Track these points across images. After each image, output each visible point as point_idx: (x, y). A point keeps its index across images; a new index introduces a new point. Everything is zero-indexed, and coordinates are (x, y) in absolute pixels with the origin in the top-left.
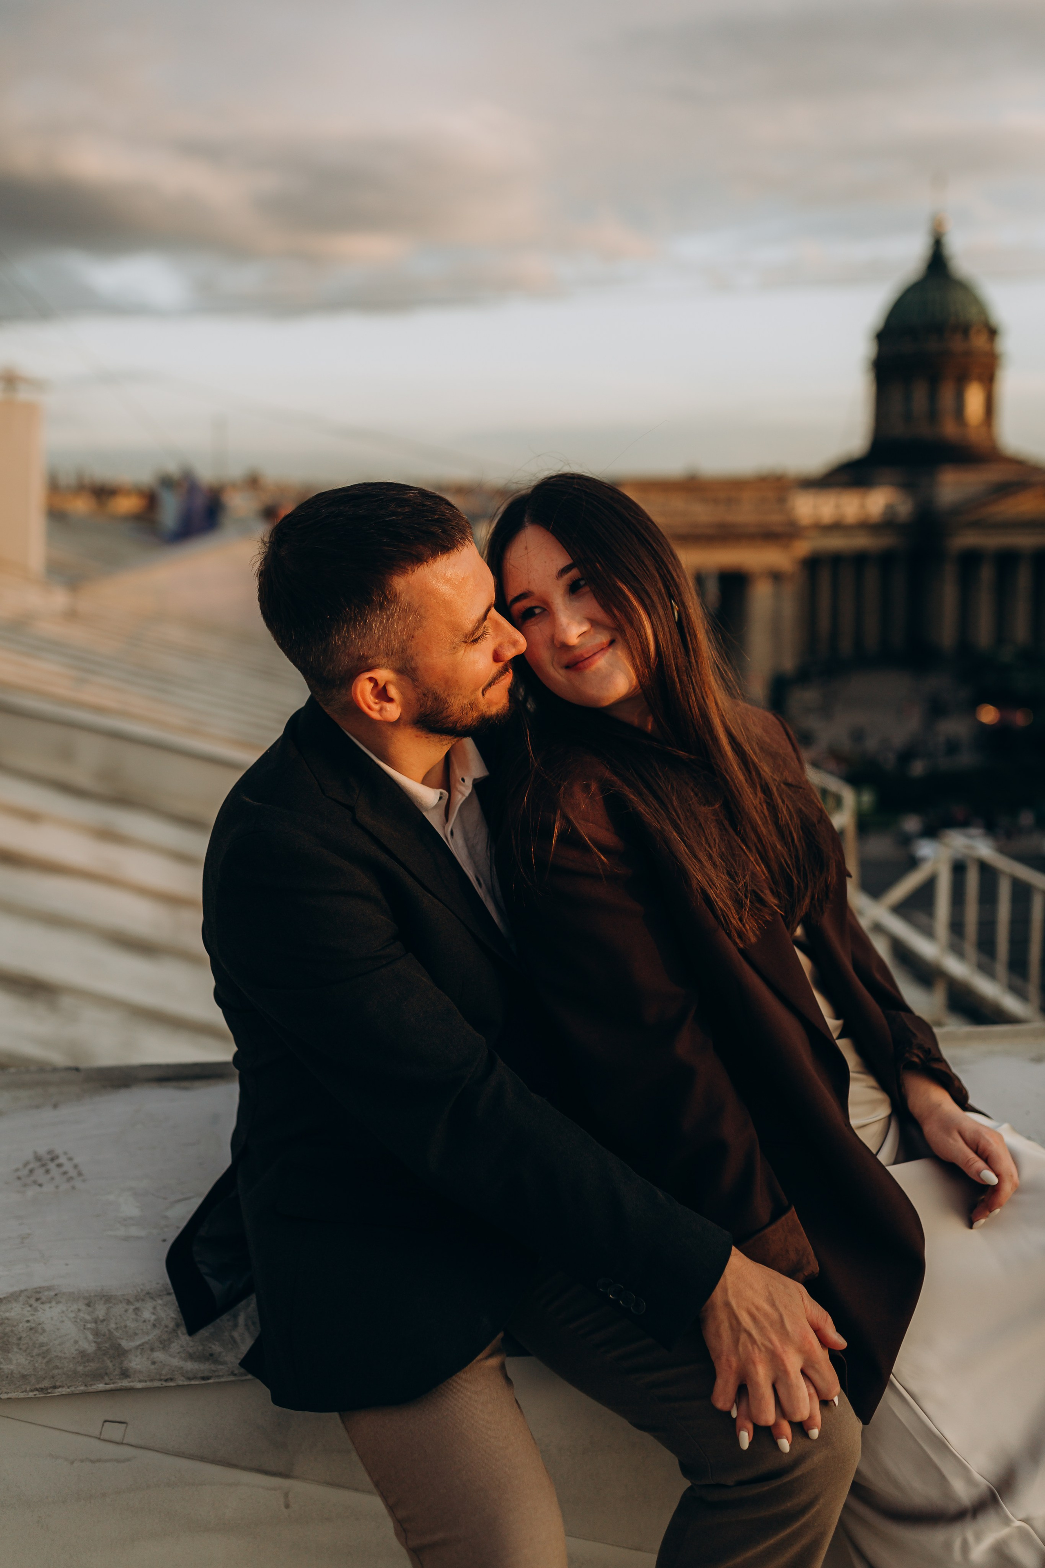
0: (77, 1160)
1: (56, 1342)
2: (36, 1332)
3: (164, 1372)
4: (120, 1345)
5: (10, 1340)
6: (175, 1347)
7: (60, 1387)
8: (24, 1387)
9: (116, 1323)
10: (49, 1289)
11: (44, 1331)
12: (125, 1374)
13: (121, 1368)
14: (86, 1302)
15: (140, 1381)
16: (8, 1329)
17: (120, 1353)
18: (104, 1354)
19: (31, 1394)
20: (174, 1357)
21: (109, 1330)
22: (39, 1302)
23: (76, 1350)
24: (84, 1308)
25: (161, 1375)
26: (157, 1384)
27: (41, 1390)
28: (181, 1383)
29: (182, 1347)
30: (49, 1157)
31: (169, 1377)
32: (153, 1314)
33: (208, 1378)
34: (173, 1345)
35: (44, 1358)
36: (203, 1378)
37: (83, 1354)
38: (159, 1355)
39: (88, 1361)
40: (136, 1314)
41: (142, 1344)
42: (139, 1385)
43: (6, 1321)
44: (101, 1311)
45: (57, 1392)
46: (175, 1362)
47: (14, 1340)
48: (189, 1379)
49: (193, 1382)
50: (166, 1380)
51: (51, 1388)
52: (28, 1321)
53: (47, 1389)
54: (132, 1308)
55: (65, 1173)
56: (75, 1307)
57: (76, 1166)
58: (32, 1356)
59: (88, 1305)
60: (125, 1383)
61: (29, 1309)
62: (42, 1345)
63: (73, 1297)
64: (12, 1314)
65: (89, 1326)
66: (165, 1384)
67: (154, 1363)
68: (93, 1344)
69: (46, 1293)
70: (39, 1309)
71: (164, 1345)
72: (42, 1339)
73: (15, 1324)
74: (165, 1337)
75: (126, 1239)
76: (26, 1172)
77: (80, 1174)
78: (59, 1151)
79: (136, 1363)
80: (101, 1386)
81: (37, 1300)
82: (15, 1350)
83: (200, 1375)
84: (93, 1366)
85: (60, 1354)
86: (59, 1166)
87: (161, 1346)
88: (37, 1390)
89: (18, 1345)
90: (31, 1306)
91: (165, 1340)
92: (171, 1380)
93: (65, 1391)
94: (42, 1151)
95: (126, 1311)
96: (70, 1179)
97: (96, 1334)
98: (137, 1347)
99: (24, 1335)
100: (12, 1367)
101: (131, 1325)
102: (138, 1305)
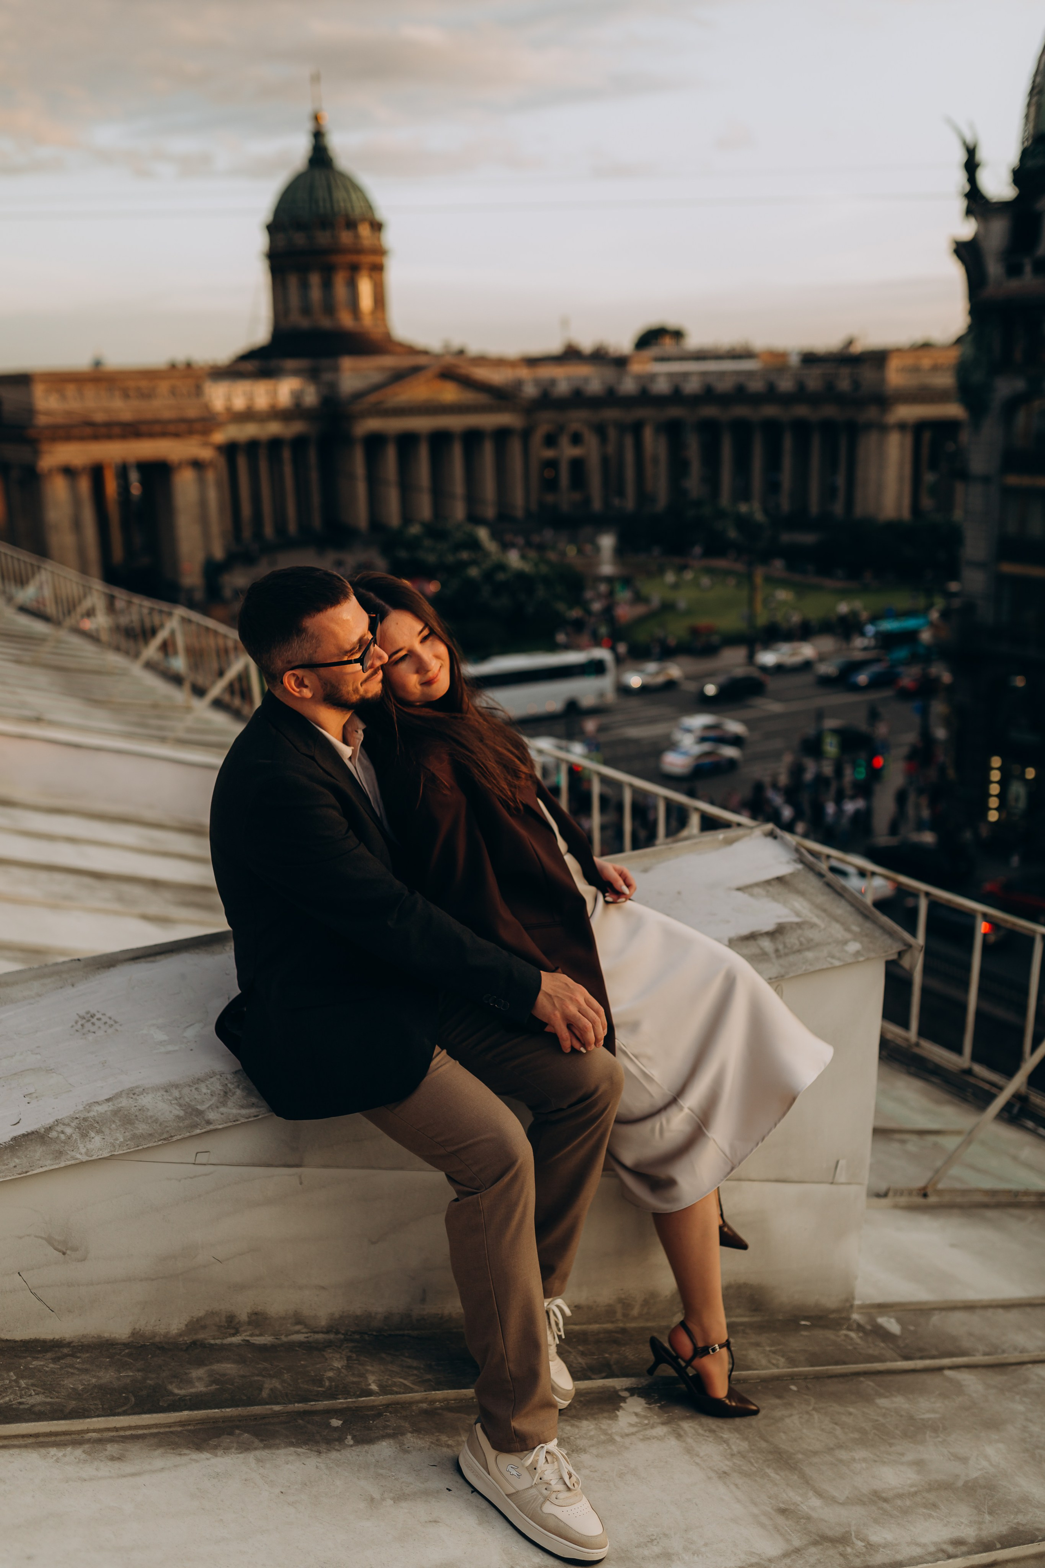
0: (108, 1014)
1: (159, 1114)
2: (144, 1111)
3: (230, 1118)
4: (197, 1109)
5: (130, 1117)
6: (230, 1104)
7: (174, 1136)
8: (154, 1140)
9: (189, 1098)
10: (137, 1087)
11: (148, 1110)
12: (209, 1122)
13: (205, 1120)
14: (164, 1090)
15: (220, 1124)
16: (126, 1113)
17: (200, 1113)
18: (191, 1115)
19: (160, 1143)
20: (233, 1109)
21: (187, 1102)
22: (136, 1095)
23: (173, 1116)
24: (165, 1093)
25: (229, 1119)
26: (230, 1124)
27: (164, 1139)
28: (243, 1121)
29: (234, 1103)
30: (89, 1015)
31: (235, 1119)
32: (208, 1089)
33: (257, 1116)
34: (228, 1103)
35: (156, 1123)
36: (255, 1116)
37: (178, 1117)
38: (222, 1109)
39: (184, 1120)
40: (198, 1091)
41: (211, 1106)
42: (220, 1127)
43: (122, 1109)
44: (176, 1093)
45: (175, 1139)
46: (235, 1111)
47: (133, 1117)
48: (247, 1118)
49: (250, 1120)
50: (234, 1121)
51: (169, 1137)
52: (135, 1106)
53: (168, 1138)
54: (193, 1089)
55: (105, 1023)
56: (159, 1094)
57: (110, 1018)
58: (149, 1124)
59: (166, 1091)
60: (211, 1127)
61: (132, 1100)
62: (151, 1117)
63: (156, 1089)
64: (123, 1104)
65: (173, 1102)
66: (234, 1123)
67: (222, 1114)
68: (182, 1111)
69: (137, 1090)
70: (138, 1098)
71: (224, 1104)
72: (149, 1114)
73: (128, 1109)
74: (221, 1100)
75: (168, 1053)
76: (79, 1026)
77: (116, 1022)
78: (93, 1011)
79: (212, 1116)
80: (198, 1131)
81: (134, 1094)
82: (137, 1122)
83: (252, 1115)
84: (187, 1122)
85: (165, 1120)
86: (99, 1019)
87: (222, 1105)
88: (162, 1140)
89: (137, 1119)
90: (132, 1098)
91: (222, 1102)
92: (237, 1120)
93: (179, 1137)
94: (82, 1013)
95: (191, 1091)
96: (111, 1026)
97: (180, 1105)
98: (208, 1108)
99: (137, 1114)
100: (140, 1131)
101: (198, 1097)
102: (196, 1086)
